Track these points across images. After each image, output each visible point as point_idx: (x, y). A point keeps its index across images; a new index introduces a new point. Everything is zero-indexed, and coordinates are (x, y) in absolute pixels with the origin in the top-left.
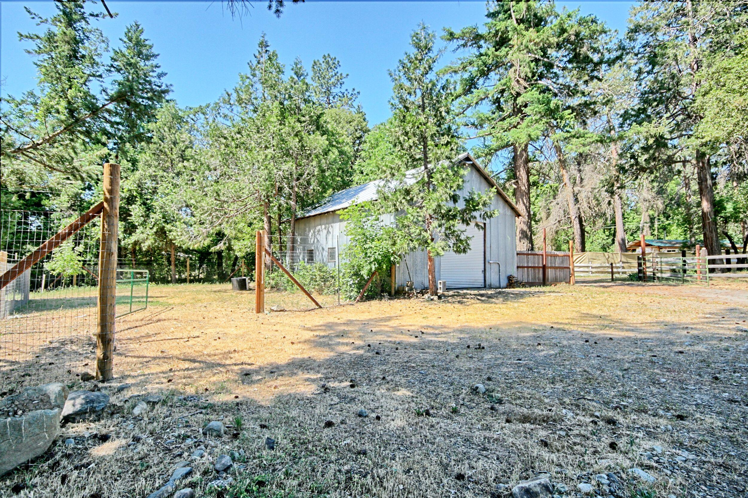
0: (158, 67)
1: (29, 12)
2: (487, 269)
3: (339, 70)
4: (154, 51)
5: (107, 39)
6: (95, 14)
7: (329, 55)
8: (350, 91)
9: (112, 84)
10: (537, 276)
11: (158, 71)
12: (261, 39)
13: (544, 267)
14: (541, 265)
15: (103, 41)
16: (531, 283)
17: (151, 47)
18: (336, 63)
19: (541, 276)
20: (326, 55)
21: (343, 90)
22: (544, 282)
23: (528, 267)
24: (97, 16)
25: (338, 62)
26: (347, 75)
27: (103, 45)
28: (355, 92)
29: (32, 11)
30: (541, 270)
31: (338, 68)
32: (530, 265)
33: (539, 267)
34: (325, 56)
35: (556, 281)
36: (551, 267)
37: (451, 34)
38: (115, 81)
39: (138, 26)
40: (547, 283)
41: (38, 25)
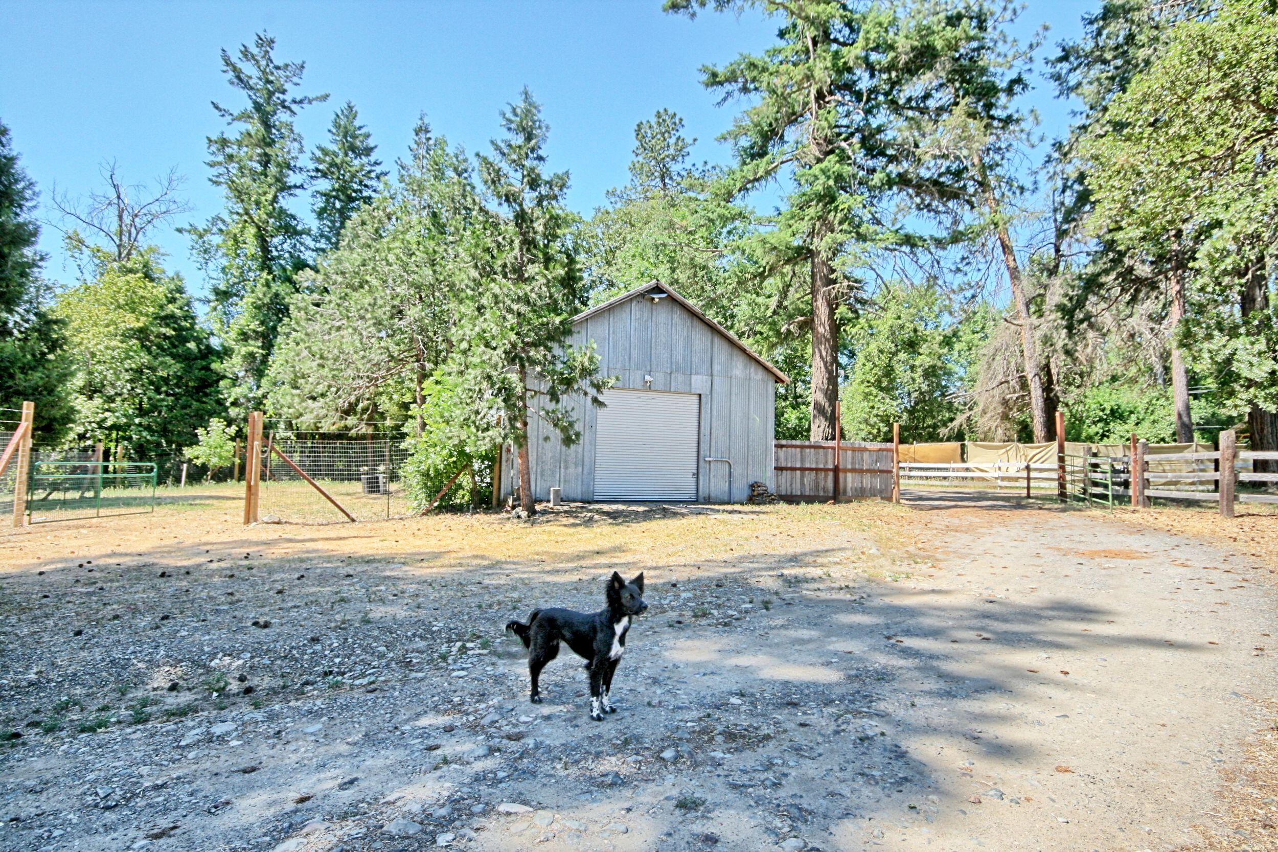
0: (379, 164)
1: (217, 108)
2: (701, 470)
3: (682, 133)
4: (371, 142)
5: (299, 135)
6: (298, 99)
7: (665, 110)
8: (700, 166)
9: (313, 196)
10: (822, 484)
11: (378, 169)
12: (420, 123)
13: (836, 470)
14: (831, 466)
15: (295, 140)
16: (809, 496)
17: (368, 136)
18: (677, 121)
19: (830, 484)
20: (662, 111)
21: (688, 166)
22: (837, 496)
23: (803, 469)
24: (301, 102)
25: (681, 120)
26: (695, 140)
27: (296, 145)
28: (709, 167)
29: (221, 106)
30: (831, 474)
31: (681, 130)
32: (807, 465)
33: (826, 470)
34: (658, 112)
35: (861, 494)
36: (853, 470)
37: (714, 75)
38: (317, 192)
39: (350, 108)
40: (841, 497)
41: (229, 124)
